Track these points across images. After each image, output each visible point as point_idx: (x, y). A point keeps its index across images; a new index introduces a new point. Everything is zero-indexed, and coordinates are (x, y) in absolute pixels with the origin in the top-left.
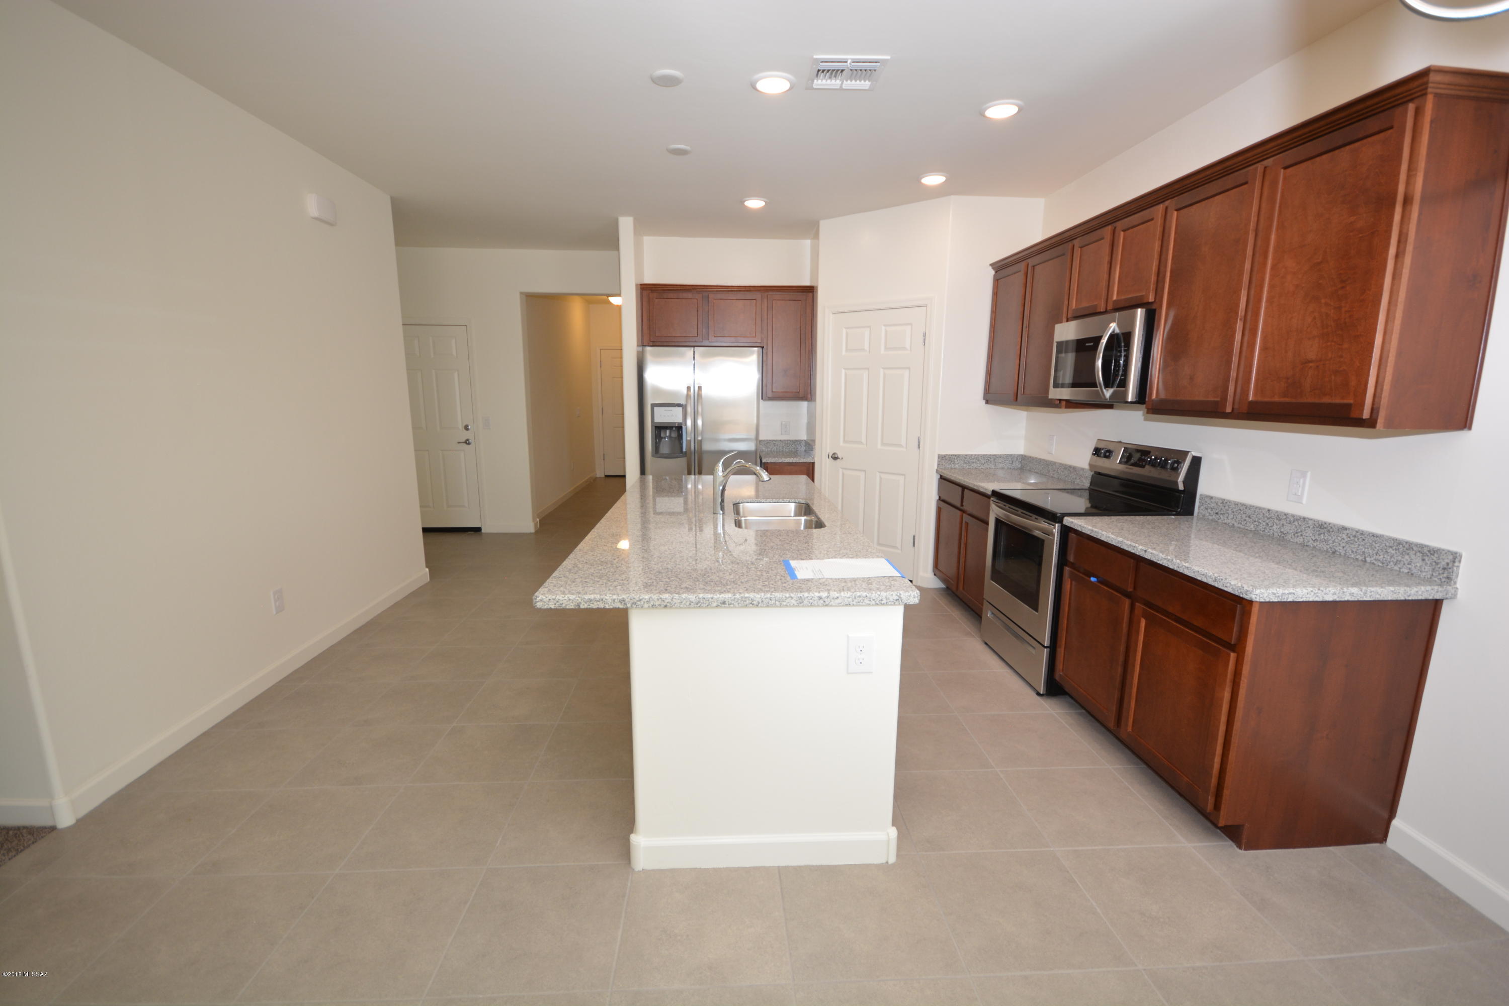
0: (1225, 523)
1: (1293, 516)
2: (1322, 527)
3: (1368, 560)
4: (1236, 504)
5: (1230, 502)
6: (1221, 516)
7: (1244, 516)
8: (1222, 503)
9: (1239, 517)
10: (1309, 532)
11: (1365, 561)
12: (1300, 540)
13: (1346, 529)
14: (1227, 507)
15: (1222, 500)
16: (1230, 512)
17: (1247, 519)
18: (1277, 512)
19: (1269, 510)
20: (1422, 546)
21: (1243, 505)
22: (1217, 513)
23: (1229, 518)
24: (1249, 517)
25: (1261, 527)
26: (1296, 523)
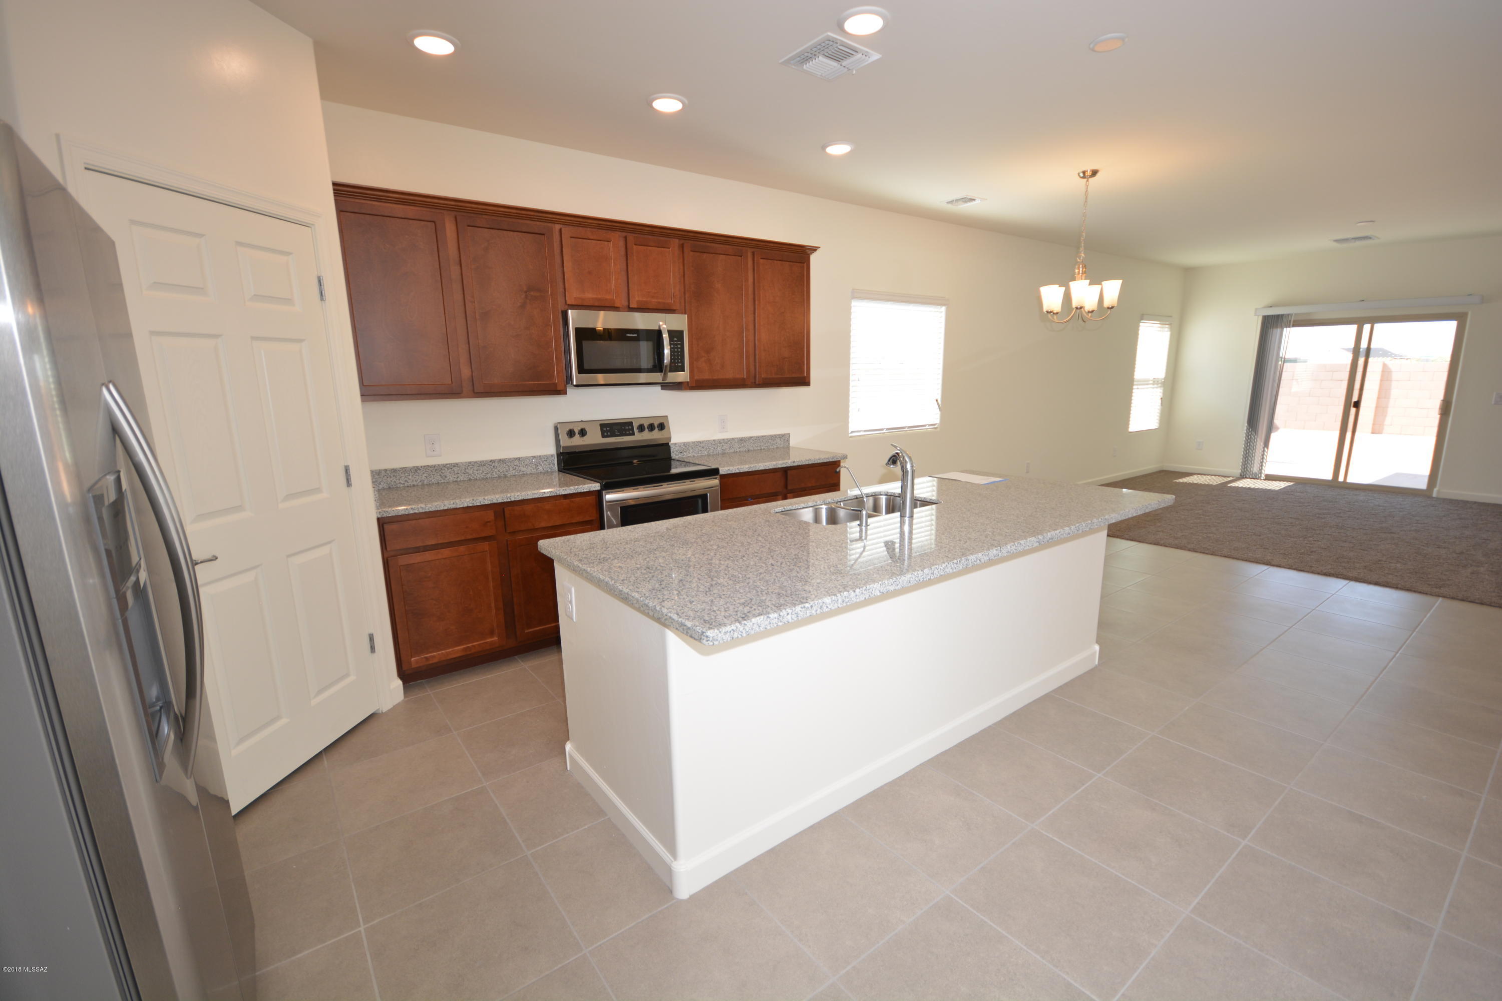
0: (689, 457)
1: (727, 439)
2: (742, 440)
3: (762, 448)
4: (693, 443)
5: (689, 443)
6: (685, 453)
7: (700, 448)
8: (684, 445)
9: (697, 450)
10: (736, 445)
11: (761, 449)
12: (732, 450)
13: (752, 437)
14: (687, 447)
15: (683, 443)
16: (690, 449)
17: (702, 449)
18: (718, 440)
19: (714, 440)
20: (779, 435)
21: (698, 442)
22: (681, 453)
23: (691, 452)
24: (703, 448)
25: (711, 451)
26: (729, 442)
